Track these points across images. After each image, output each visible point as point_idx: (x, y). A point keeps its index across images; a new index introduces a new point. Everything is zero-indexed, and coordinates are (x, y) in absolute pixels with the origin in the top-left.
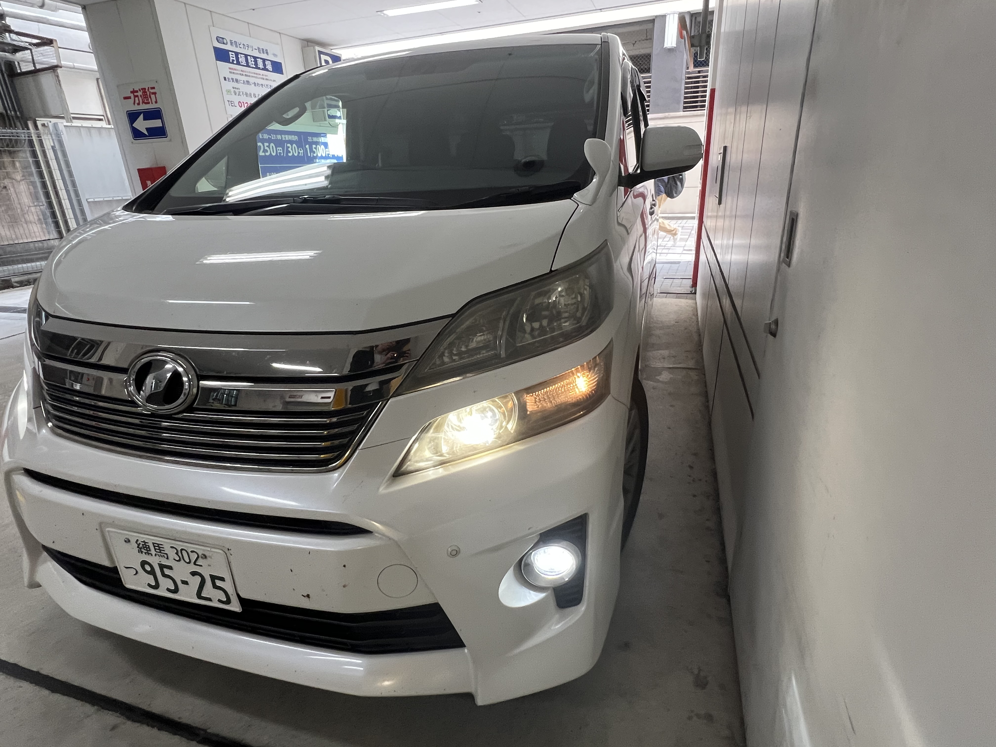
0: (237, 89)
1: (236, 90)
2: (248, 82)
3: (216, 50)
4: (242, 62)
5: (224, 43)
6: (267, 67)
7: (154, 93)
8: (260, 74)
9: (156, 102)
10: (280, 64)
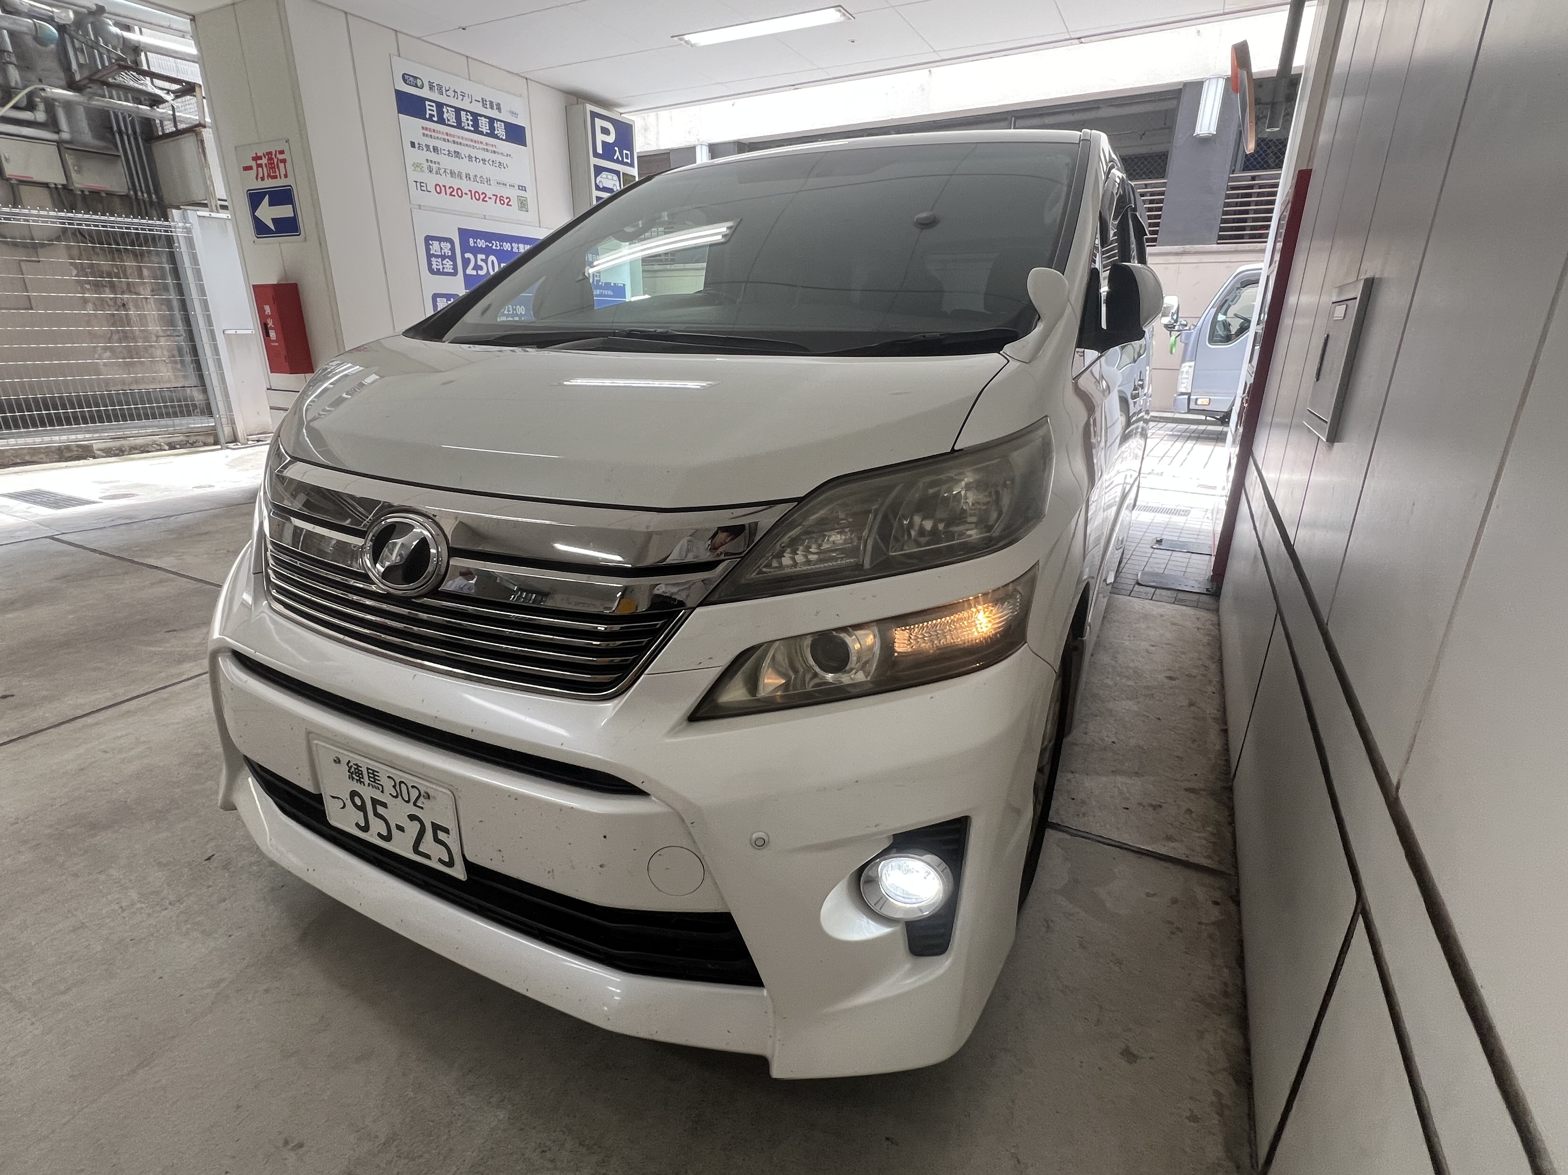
0: (435, 163)
1: (433, 165)
2: (457, 153)
3: (399, 94)
4: (448, 120)
5: (416, 86)
6: (496, 132)
7: (284, 161)
8: (481, 143)
9: (286, 176)
10: (522, 129)
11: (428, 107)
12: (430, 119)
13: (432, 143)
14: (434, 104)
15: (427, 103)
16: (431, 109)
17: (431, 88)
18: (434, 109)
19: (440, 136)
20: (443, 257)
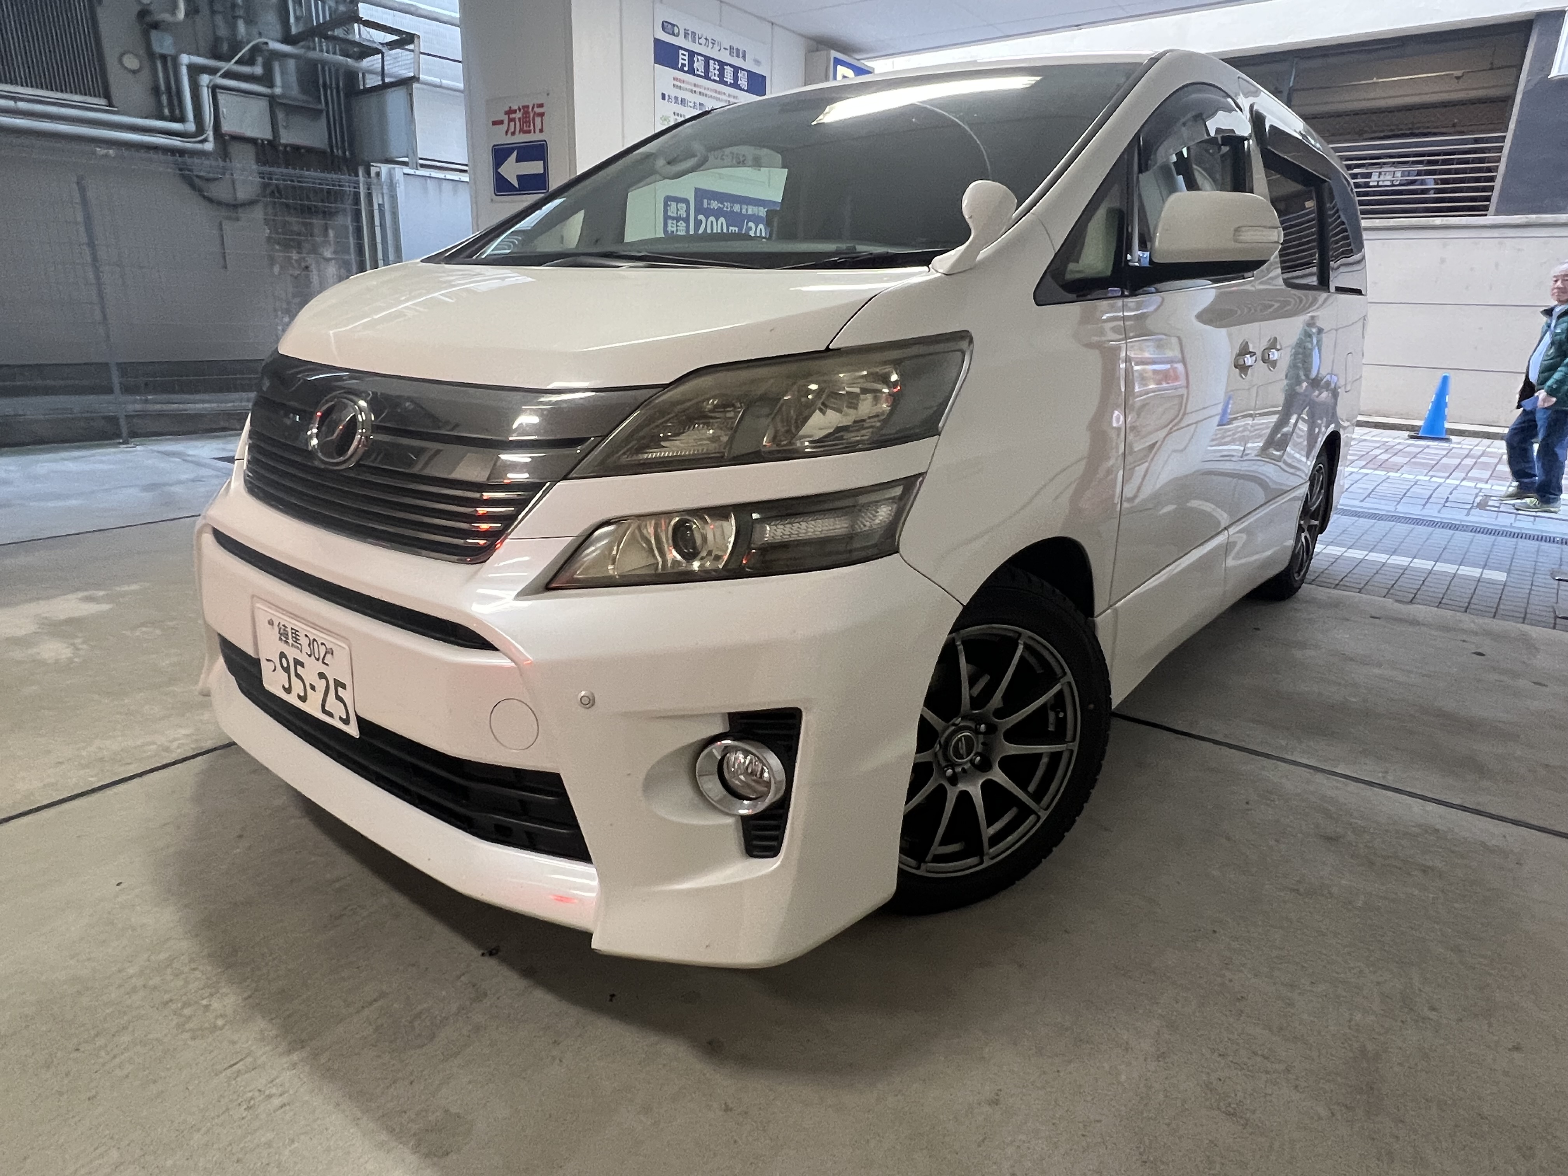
3: (658, 43)
4: (698, 70)
5: (673, 34)
6: (739, 82)
7: (542, 115)
8: (724, 94)
9: (541, 131)
10: (764, 78)
11: (681, 56)
12: (682, 70)
13: (681, 94)
14: (686, 53)
15: (681, 52)
16: (683, 58)
17: (686, 35)
18: (686, 58)
19: (689, 87)
20: (678, 219)
